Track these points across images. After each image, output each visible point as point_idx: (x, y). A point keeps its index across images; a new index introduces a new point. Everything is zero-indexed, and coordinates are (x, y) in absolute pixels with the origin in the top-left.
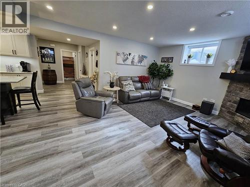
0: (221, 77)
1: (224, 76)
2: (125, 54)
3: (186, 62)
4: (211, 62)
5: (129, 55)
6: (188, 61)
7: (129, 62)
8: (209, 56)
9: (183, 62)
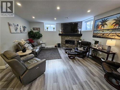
0: (59, 35)
1: (60, 35)
2: (15, 25)
3: (46, 30)
4: (55, 30)
5: (18, 26)
6: (47, 30)
7: (18, 31)
8: (54, 28)
9: (45, 30)
